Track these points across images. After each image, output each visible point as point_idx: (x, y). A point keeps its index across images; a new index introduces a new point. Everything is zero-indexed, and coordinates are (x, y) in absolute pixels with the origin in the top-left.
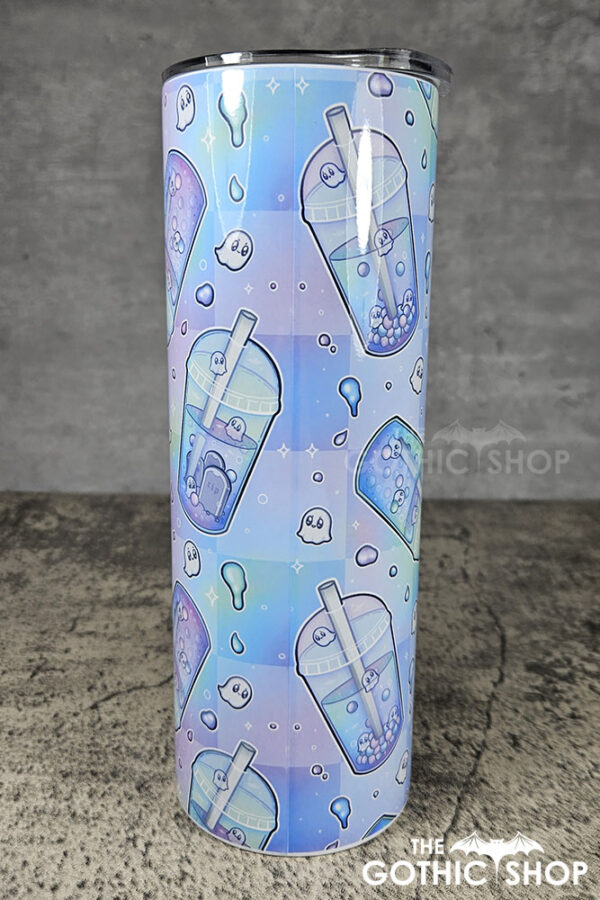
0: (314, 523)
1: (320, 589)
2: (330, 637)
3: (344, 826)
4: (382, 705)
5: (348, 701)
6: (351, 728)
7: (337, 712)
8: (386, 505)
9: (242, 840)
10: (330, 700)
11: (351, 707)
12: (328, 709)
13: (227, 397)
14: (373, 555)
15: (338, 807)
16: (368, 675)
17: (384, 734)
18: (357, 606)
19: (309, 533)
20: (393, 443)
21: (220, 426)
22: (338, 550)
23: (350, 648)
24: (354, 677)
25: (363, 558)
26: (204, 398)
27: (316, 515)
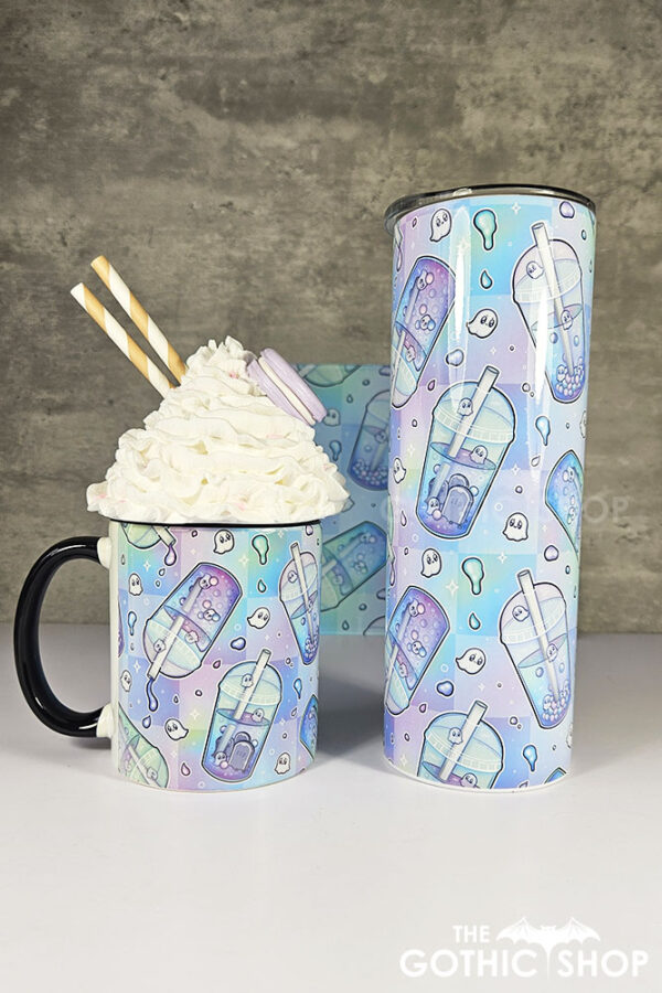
0: (516, 524)
1: (519, 576)
2: (525, 614)
3: (533, 770)
4: (560, 675)
5: (536, 667)
6: (539, 689)
7: (528, 674)
8: (563, 516)
9: (474, 782)
10: (524, 664)
11: (539, 672)
12: (522, 671)
13: (472, 433)
14: (555, 554)
15: (528, 753)
16: (551, 648)
17: (560, 700)
18: (545, 591)
19: (512, 532)
20: (570, 470)
21: (465, 454)
22: (532, 547)
23: (539, 624)
24: (541, 649)
25: (549, 555)
26: (451, 436)
27: (517, 518)
